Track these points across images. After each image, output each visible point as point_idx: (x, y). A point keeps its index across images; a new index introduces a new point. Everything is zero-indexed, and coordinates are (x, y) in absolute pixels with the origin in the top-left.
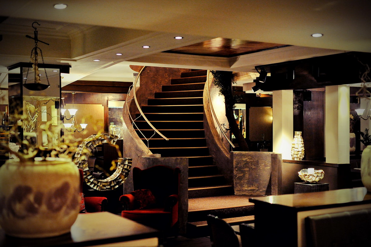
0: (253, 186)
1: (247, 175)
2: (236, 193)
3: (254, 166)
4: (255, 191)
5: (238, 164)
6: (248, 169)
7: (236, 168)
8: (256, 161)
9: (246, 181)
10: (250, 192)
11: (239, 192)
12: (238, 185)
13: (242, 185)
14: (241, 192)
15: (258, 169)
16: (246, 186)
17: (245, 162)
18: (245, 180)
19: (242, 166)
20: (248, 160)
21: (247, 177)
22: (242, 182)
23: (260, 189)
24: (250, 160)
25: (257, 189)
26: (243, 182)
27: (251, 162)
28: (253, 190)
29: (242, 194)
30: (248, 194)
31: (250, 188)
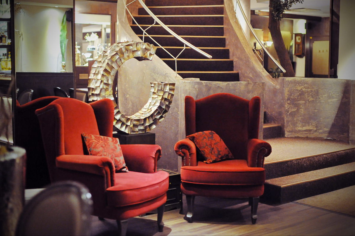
0: (309, 125)
1: (302, 110)
2: (287, 134)
3: (313, 97)
4: (312, 132)
5: (291, 95)
6: (304, 102)
7: (288, 99)
8: (315, 91)
9: (300, 118)
10: (305, 134)
11: (290, 133)
12: (289, 123)
13: (295, 124)
14: (293, 133)
15: (318, 102)
16: (300, 126)
17: (300, 92)
18: (298, 117)
19: (296, 97)
20: (304, 89)
21: (302, 113)
22: (295, 119)
23: (319, 129)
24: (306, 89)
25: (315, 129)
26: (297, 120)
27: (308, 92)
28: (310, 130)
29: (294, 136)
30: (302, 136)
31: (304, 128)
